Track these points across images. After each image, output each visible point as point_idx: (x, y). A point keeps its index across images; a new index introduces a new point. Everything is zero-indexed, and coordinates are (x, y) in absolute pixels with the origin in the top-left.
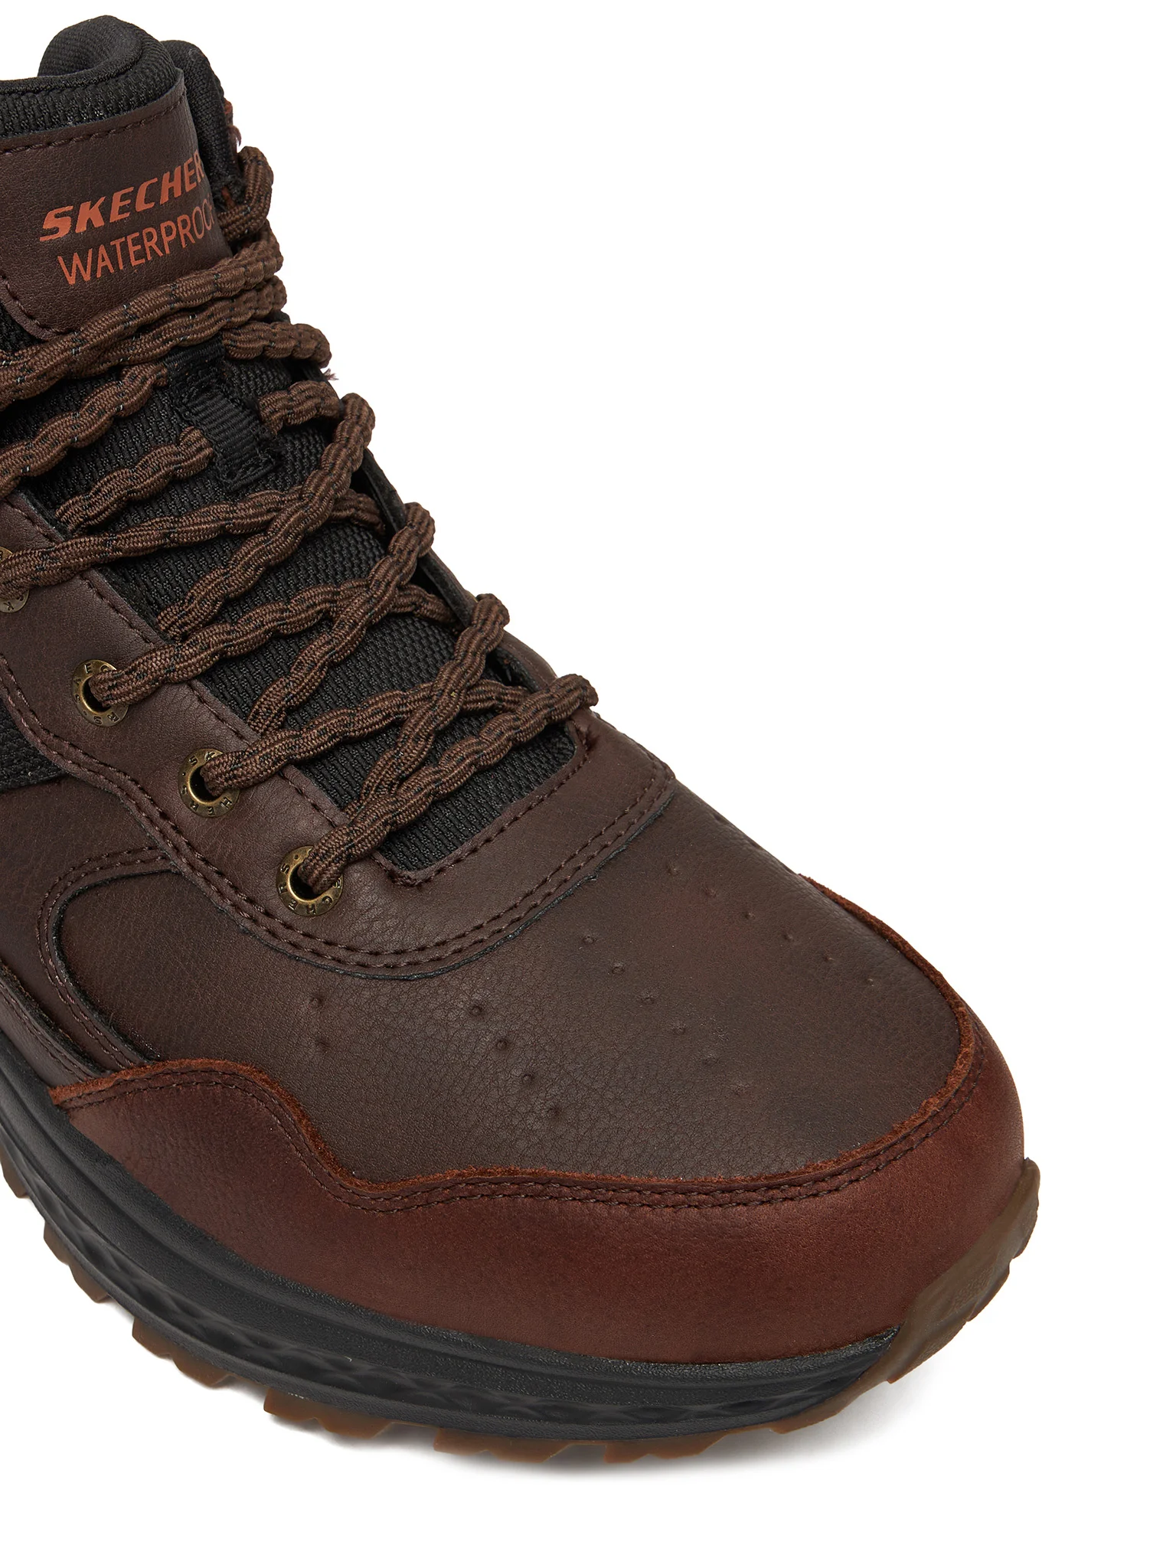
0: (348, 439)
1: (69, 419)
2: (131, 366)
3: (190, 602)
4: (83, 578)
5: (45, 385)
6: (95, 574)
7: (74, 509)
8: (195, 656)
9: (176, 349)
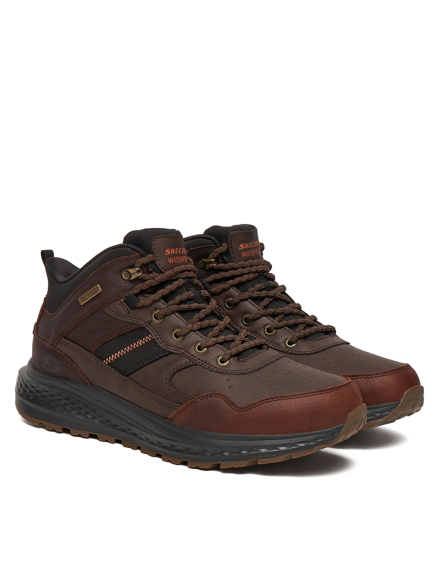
0: (212, 305)
1: (162, 290)
2: (179, 279)
3: (193, 319)
4: (174, 314)
5: (157, 283)
6: (177, 314)
7: (171, 302)
8: (196, 326)
9: (186, 277)
